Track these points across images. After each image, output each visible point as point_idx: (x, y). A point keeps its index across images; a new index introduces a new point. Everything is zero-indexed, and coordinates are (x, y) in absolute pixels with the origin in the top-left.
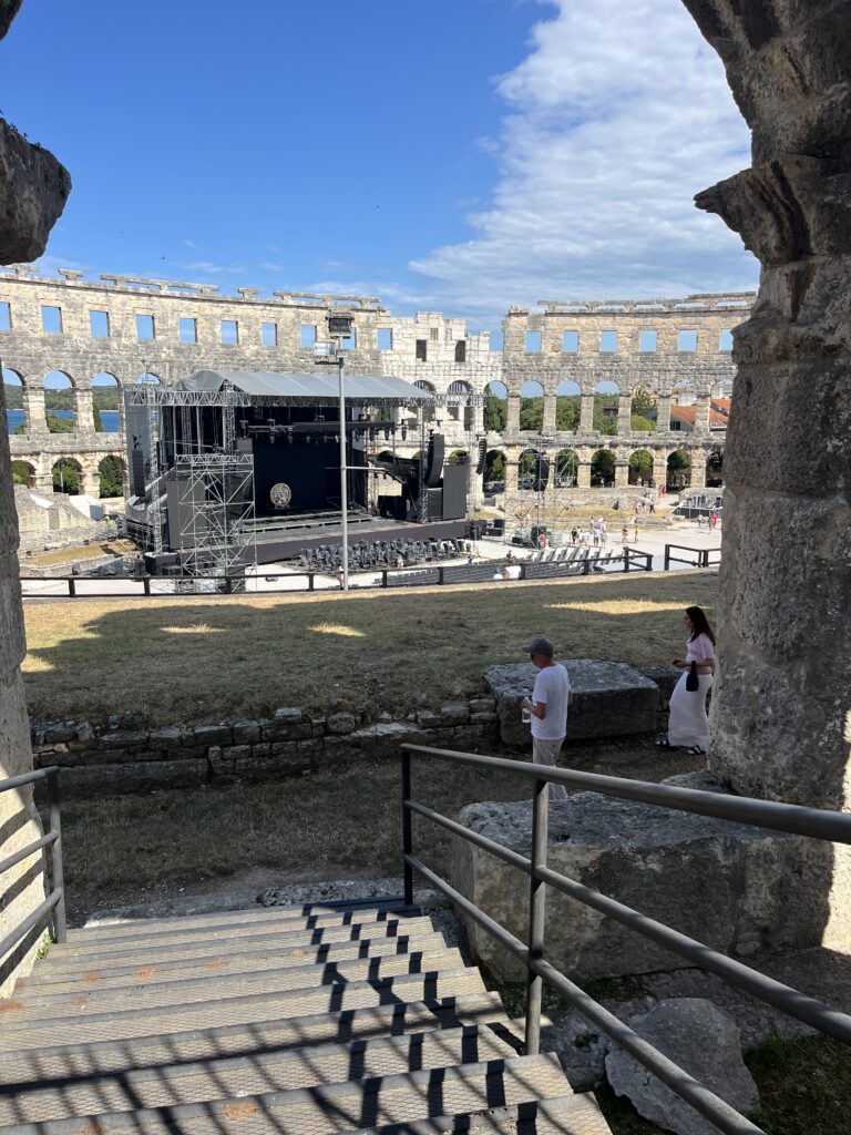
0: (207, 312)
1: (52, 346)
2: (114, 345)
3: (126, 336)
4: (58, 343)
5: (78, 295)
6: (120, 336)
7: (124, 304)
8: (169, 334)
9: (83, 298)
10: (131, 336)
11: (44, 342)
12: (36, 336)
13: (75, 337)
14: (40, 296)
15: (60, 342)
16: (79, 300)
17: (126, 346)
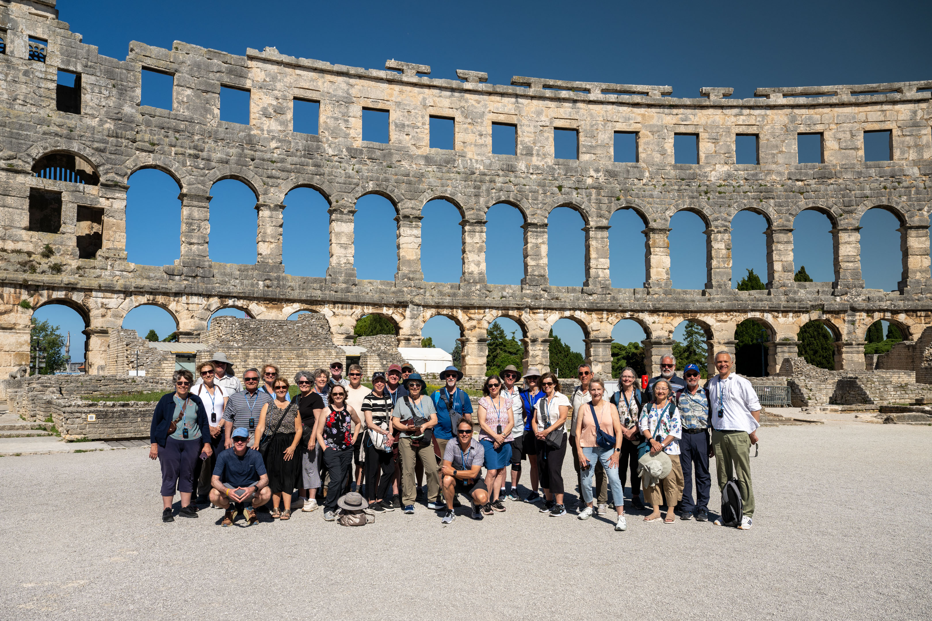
0: (655, 121)
1: (440, 166)
2: (521, 166)
3: (538, 155)
4: (447, 162)
5: (479, 102)
6: (529, 153)
7: (539, 113)
8: (599, 151)
9: (485, 106)
10: (545, 156)
11: (428, 160)
12: (419, 152)
13: (469, 155)
14: (429, 102)
15: (449, 161)
16: (479, 108)
17: (538, 168)
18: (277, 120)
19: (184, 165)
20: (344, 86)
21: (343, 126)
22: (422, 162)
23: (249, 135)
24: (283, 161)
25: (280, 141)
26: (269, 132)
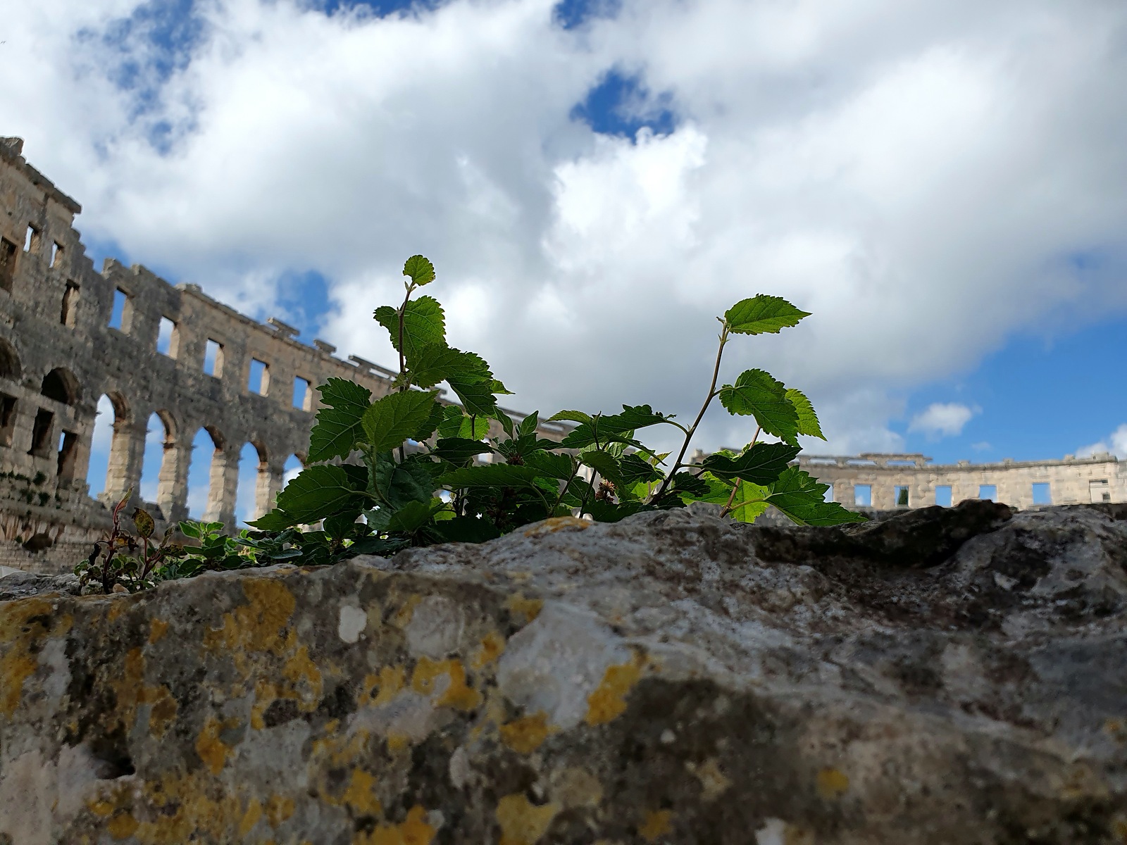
5: (329, 372)
11: (292, 417)
12: (286, 409)
14: (297, 363)
15: (305, 421)
18: (195, 357)
19: (135, 395)
20: (242, 334)
21: (237, 373)
22: (287, 418)
23: (176, 370)
24: (199, 401)
25: (195, 379)
26: (189, 368)
